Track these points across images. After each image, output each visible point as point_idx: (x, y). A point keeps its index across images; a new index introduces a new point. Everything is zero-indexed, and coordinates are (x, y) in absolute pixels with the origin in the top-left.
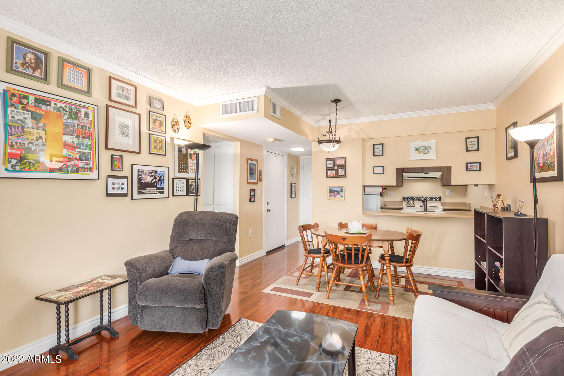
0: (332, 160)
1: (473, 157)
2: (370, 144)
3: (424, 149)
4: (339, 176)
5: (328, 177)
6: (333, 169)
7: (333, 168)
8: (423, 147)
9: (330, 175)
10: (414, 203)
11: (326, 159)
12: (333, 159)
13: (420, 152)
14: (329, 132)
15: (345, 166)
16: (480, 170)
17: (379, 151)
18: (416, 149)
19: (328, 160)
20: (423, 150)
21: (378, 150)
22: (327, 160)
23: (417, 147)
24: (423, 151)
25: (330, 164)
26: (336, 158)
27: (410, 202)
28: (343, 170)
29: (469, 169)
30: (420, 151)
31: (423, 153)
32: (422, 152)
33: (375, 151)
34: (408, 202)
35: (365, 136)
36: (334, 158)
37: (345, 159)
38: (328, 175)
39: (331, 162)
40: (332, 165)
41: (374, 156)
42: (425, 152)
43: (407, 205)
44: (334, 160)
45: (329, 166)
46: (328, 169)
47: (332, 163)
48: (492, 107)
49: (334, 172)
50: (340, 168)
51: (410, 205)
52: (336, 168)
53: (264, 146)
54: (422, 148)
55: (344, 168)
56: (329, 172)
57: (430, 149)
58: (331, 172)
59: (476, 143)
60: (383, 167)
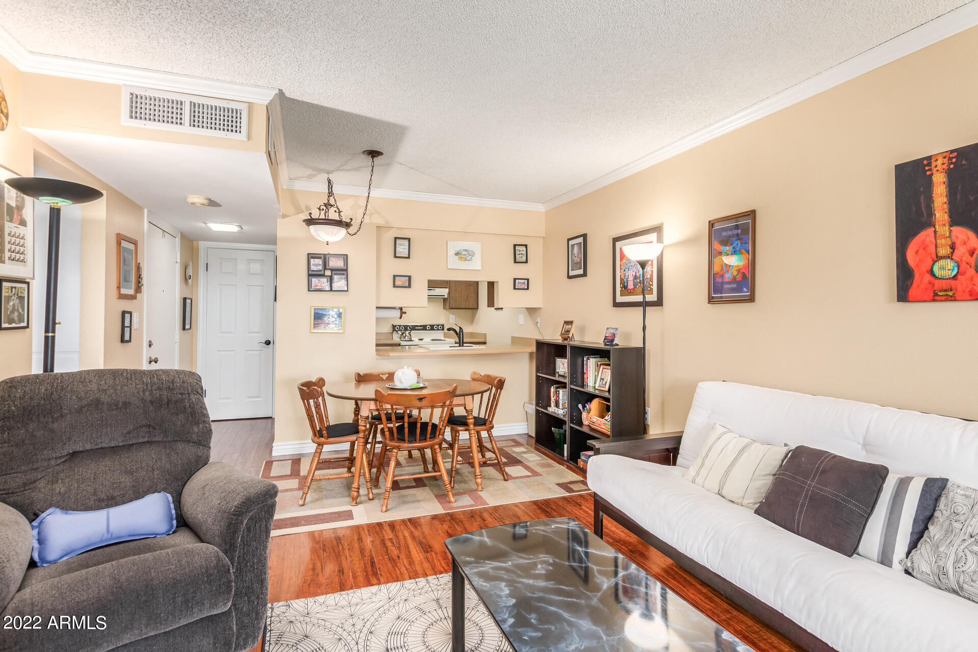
0: (320, 258)
1: (521, 271)
2: (389, 236)
4: (334, 290)
5: (310, 289)
6: (323, 275)
7: (322, 273)
8: (466, 250)
9: (316, 286)
10: (410, 335)
11: (308, 254)
12: (322, 256)
13: (462, 258)
14: (328, 205)
15: (346, 270)
16: (528, 289)
17: (404, 250)
18: (456, 252)
19: (313, 258)
20: (465, 255)
21: (402, 249)
22: (310, 257)
23: (458, 250)
24: (464, 256)
25: (315, 265)
26: (328, 254)
27: (406, 334)
28: (341, 278)
29: (517, 287)
30: (461, 256)
31: (466, 260)
32: (464, 258)
33: (397, 249)
34: (403, 334)
35: (381, 222)
36: (325, 255)
37: (345, 257)
38: (313, 285)
39: (320, 261)
40: (320, 268)
41: (395, 257)
43: (400, 338)
44: (325, 258)
45: (313, 268)
46: (311, 275)
47: (321, 263)
48: (541, 208)
49: (324, 280)
50: (335, 274)
51: (405, 337)
52: (328, 273)
53: (146, 211)
54: (464, 253)
55: (343, 274)
56: (315, 281)
57: (473, 255)
58: (319, 281)
59: (525, 252)
60: (410, 277)
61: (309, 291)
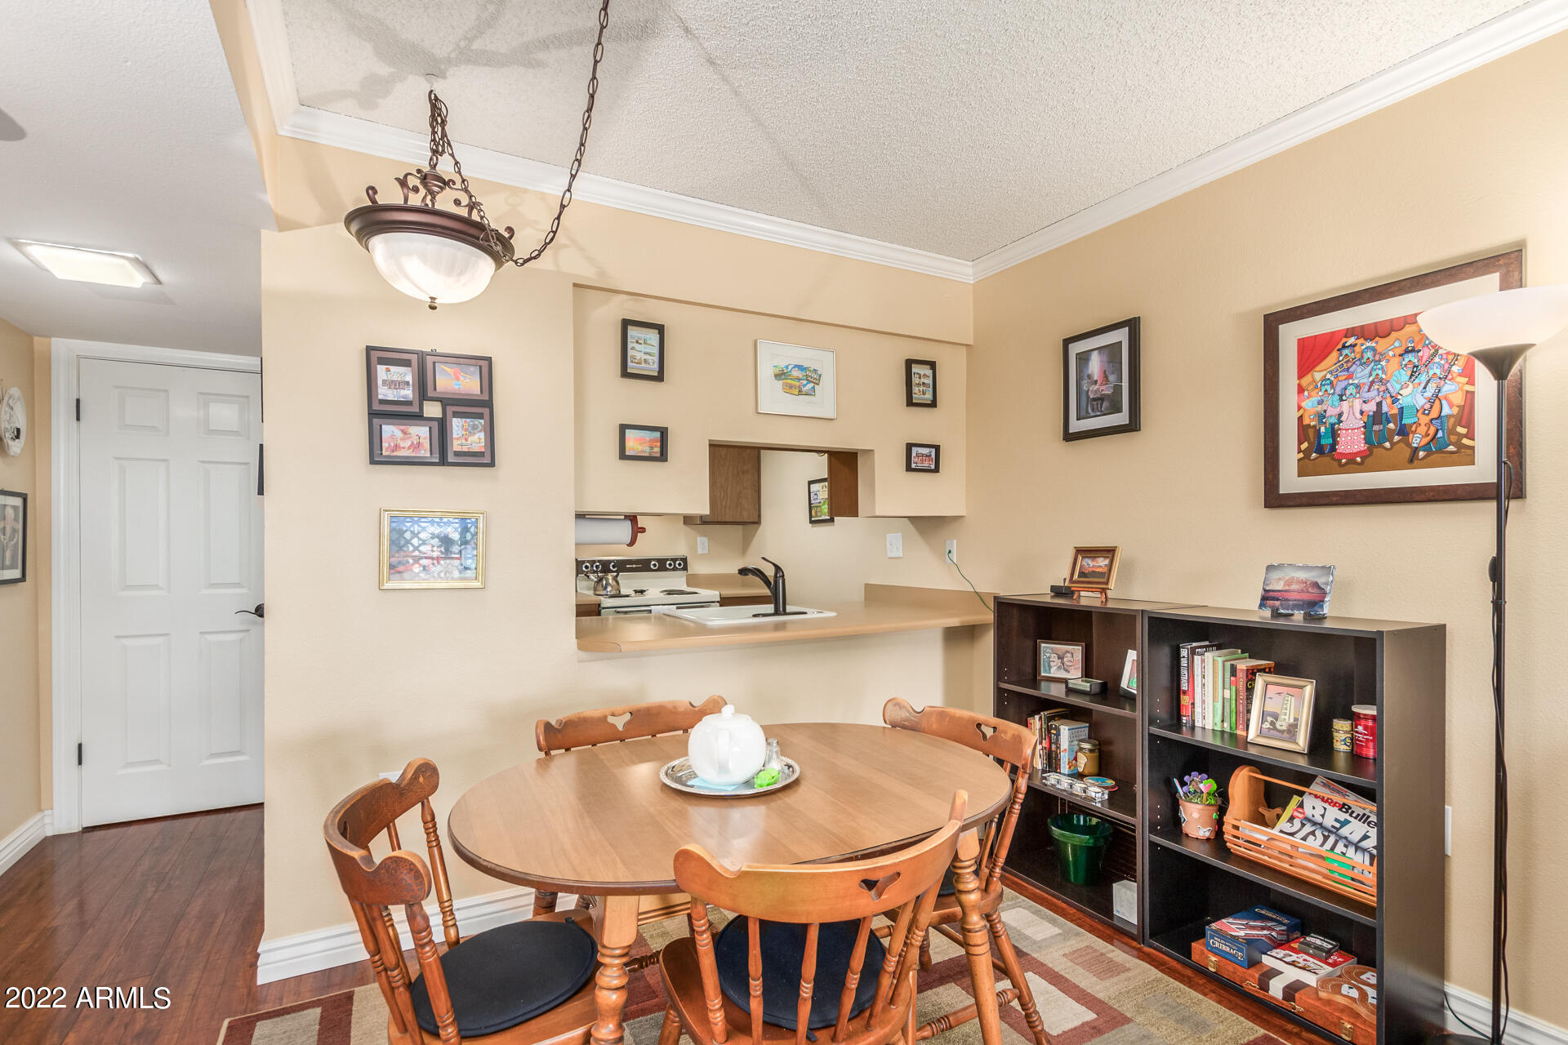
0: (406, 363)
1: (922, 426)
2: (613, 311)
3: (801, 376)
4: (451, 459)
5: (376, 457)
6: (418, 417)
7: (415, 409)
8: (800, 367)
9: (397, 447)
10: (617, 582)
11: (369, 349)
12: (414, 358)
13: (791, 387)
15: (488, 404)
16: (937, 470)
17: (647, 357)
18: (777, 371)
19: (383, 361)
20: (800, 379)
21: (643, 349)
22: (374, 359)
23: (782, 364)
24: (797, 384)
25: (392, 384)
26: (433, 354)
27: (607, 580)
28: (474, 427)
29: (913, 466)
30: (789, 381)
31: (800, 393)
32: (795, 387)
33: (630, 353)
34: (600, 580)
35: (588, 274)
36: (422, 356)
37: (485, 366)
38: (385, 445)
39: (407, 375)
40: (408, 393)
41: (624, 374)
42: (804, 389)
43: (595, 590)
44: (422, 366)
45: (384, 393)
46: (380, 413)
47: (409, 378)
48: (967, 273)
49: (421, 432)
50: (456, 415)
51: (605, 588)
52: (433, 410)
54: (796, 373)
55: (480, 416)
56: (390, 431)
57: (817, 382)
58: (404, 433)
59: (929, 381)
60: (664, 432)
61: (373, 462)
